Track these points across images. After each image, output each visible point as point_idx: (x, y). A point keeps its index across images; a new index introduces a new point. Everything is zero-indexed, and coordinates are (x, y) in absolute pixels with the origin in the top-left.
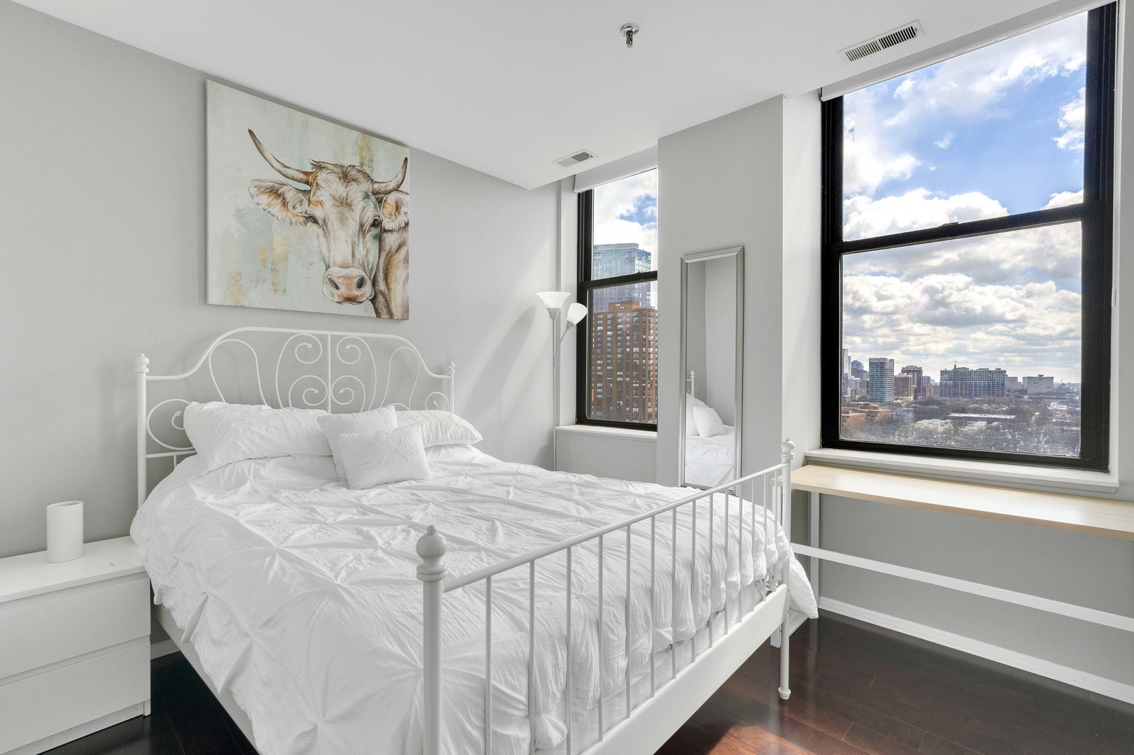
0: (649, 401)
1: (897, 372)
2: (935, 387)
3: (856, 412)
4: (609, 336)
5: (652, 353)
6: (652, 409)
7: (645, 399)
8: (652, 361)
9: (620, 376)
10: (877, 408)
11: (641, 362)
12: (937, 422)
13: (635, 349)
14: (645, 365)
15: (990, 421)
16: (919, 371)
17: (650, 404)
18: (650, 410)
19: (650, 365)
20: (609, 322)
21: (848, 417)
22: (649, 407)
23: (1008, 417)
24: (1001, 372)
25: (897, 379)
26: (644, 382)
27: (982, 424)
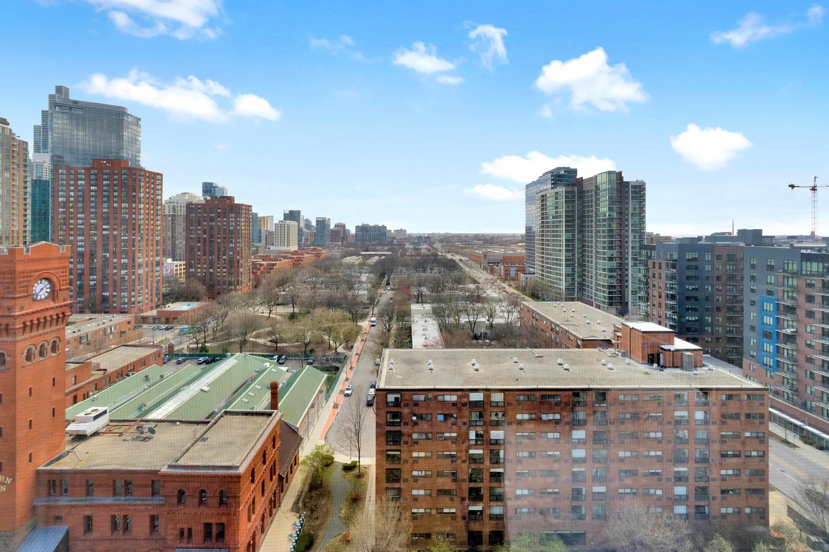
0: (139, 252)
1: (332, 227)
2: (353, 236)
3: (308, 254)
4: (93, 191)
5: (143, 209)
6: (142, 260)
7: (134, 250)
8: (142, 216)
9: (105, 229)
10: (321, 251)
11: (130, 217)
12: (355, 258)
13: (124, 205)
14: (135, 219)
15: (380, 256)
16: (344, 226)
17: (140, 255)
18: (140, 260)
19: (140, 220)
20: (93, 177)
21: (304, 258)
22: (139, 258)
23: (389, 253)
24: (384, 227)
25: (332, 231)
26: (134, 235)
27: (377, 258)
